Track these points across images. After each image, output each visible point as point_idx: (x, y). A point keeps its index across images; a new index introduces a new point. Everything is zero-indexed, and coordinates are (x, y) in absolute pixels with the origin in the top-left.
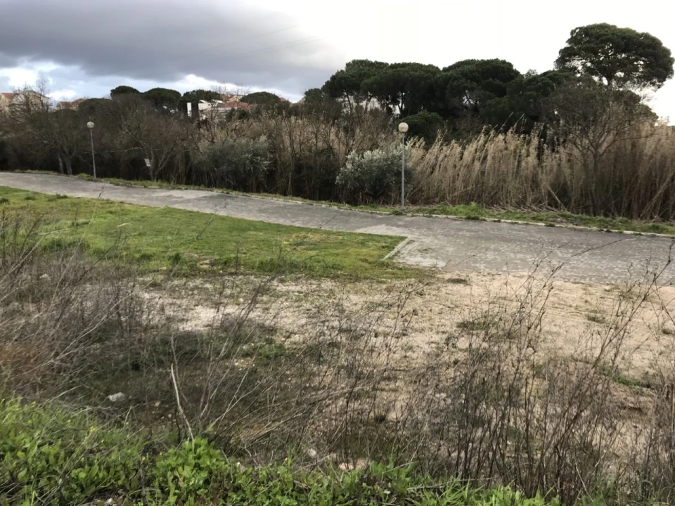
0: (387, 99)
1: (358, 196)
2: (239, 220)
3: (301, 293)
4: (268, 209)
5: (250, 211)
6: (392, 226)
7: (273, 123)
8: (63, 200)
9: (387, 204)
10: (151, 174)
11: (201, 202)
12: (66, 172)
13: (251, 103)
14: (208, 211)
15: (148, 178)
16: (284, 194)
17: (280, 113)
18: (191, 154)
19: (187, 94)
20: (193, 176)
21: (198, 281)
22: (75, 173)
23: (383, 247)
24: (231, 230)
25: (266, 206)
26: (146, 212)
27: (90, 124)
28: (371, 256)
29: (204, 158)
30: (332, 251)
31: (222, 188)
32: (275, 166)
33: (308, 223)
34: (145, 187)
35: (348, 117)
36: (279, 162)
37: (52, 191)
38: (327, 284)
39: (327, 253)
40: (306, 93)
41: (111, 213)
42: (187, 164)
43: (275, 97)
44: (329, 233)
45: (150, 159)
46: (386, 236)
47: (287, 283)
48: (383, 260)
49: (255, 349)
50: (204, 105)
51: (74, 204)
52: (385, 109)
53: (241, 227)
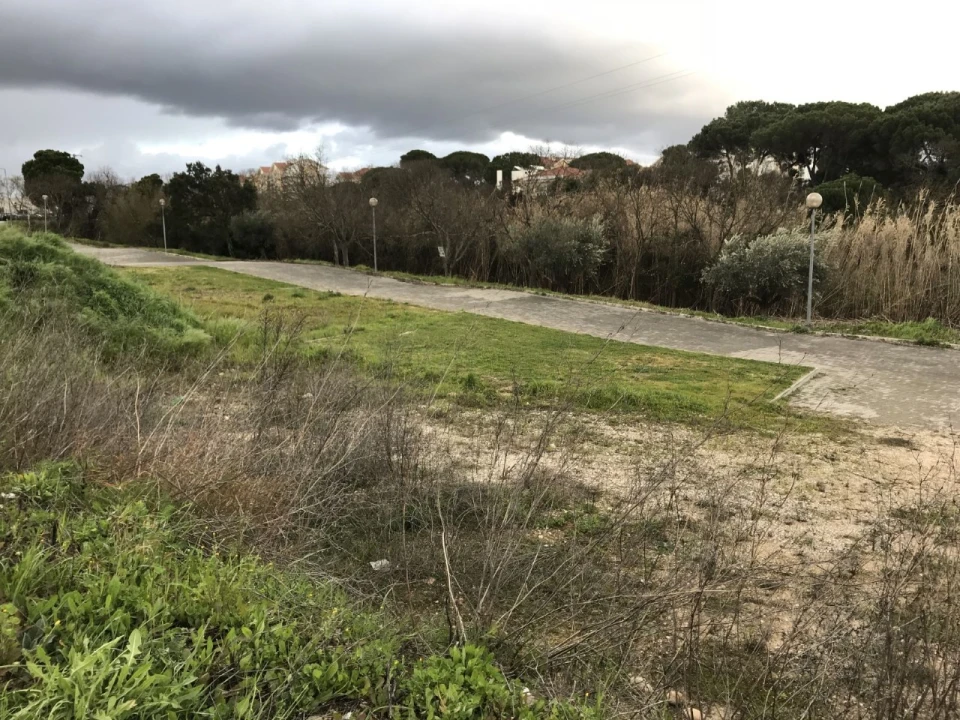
0: (791, 158)
1: (737, 302)
2: (557, 333)
3: (640, 442)
4: (599, 318)
5: (572, 320)
6: (790, 350)
7: (612, 196)
8: (336, 298)
9: (784, 315)
10: (445, 266)
11: (508, 306)
12: (341, 263)
13: (584, 168)
14: (515, 319)
15: (441, 272)
16: (624, 297)
17: (624, 182)
18: (498, 241)
19: (497, 159)
20: (499, 271)
21: (496, 415)
22: (352, 263)
23: (774, 382)
24: (544, 346)
25: (595, 314)
26: (436, 318)
27: (373, 201)
28: (753, 394)
29: (515, 246)
30: (691, 383)
31: (537, 287)
32: (614, 257)
33: (656, 339)
34: (437, 284)
35: (725, 186)
36: (619, 252)
37: (323, 287)
38: (681, 433)
39: (683, 385)
40: (664, 152)
41: (393, 317)
42: (492, 254)
43: (618, 160)
44: (689, 356)
45: (445, 247)
46: (779, 365)
47: (620, 427)
48: (771, 401)
49: (569, 518)
50: (519, 174)
51: (348, 305)
52: (786, 173)
53: (559, 342)
